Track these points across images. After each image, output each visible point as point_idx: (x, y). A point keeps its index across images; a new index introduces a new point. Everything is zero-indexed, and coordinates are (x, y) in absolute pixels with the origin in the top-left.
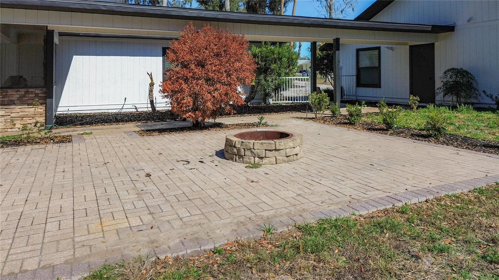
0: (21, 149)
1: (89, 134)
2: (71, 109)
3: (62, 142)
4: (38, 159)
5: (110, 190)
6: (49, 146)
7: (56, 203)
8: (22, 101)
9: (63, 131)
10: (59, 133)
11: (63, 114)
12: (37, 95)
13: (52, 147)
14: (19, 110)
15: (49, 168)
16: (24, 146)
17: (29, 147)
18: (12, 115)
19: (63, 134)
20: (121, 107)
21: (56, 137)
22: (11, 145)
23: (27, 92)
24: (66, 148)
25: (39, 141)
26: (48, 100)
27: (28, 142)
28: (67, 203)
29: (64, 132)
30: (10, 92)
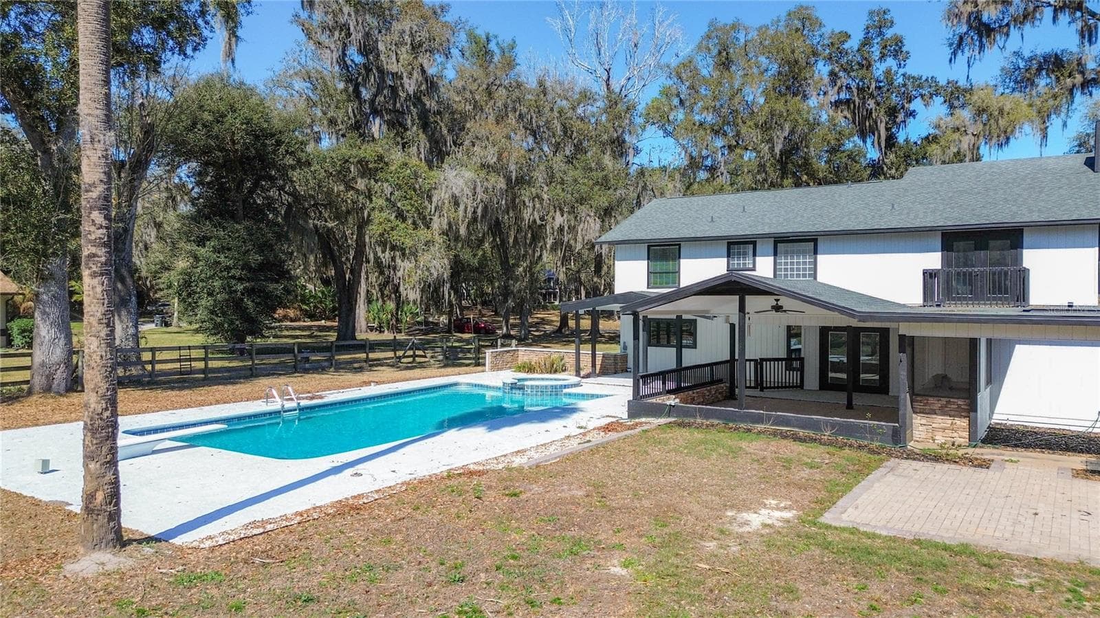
0: (939, 466)
1: (1016, 462)
2: (1011, 418)
3: (980, 466)
4: (952, 479)
5: (996, 516)
6: (965, 469)
7: (953, 512)
8: (943, 411)
9: (987, 452)
10: (982, 454)
11: (1001, 424)
12: (959, 406)
13: (968, 471)
14: (940, 421)
15: (958, 489)
16: (942, 464)
17: (946, 466)
18: (934, 425)
19: (985, 457)
20: (1089, 424)
21: (977, 459)
22: (931, 459)
23: (948, 402)
24: (981, 474)
25: (957, 460)
26: (972, 414)
27: (947, 460)
28: (960, 515)
29: (987, 454)
30: (931, 400)
